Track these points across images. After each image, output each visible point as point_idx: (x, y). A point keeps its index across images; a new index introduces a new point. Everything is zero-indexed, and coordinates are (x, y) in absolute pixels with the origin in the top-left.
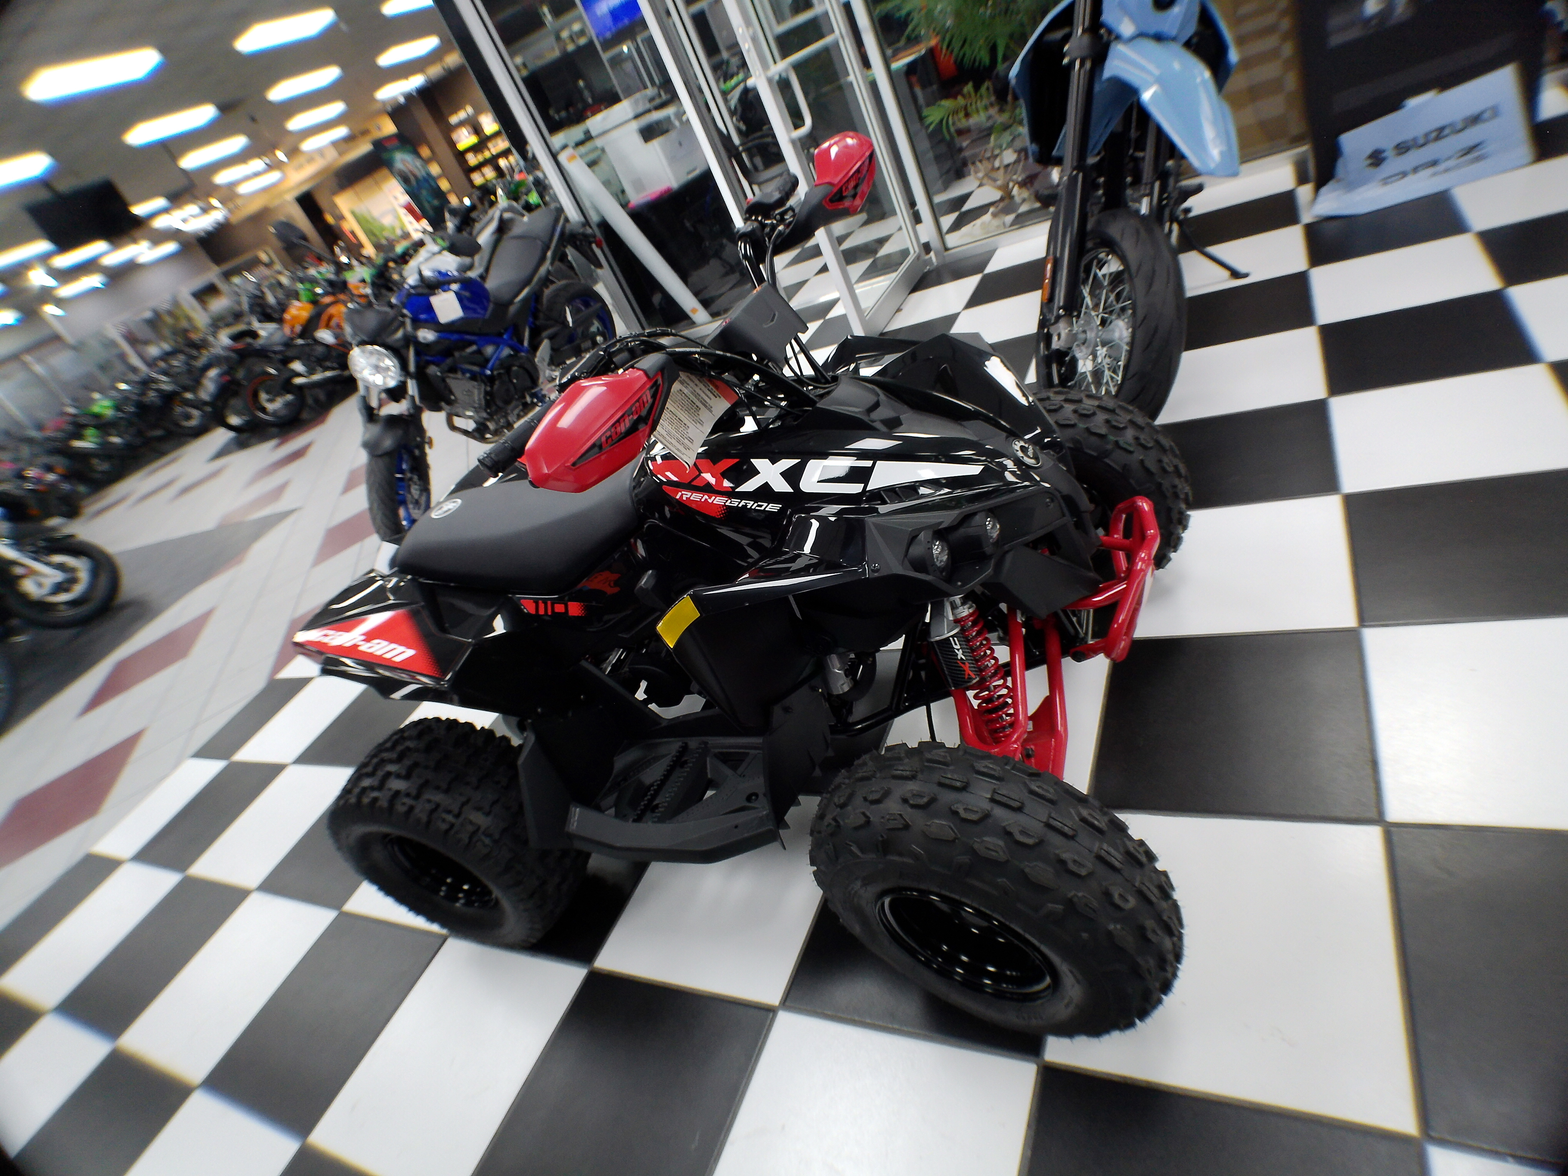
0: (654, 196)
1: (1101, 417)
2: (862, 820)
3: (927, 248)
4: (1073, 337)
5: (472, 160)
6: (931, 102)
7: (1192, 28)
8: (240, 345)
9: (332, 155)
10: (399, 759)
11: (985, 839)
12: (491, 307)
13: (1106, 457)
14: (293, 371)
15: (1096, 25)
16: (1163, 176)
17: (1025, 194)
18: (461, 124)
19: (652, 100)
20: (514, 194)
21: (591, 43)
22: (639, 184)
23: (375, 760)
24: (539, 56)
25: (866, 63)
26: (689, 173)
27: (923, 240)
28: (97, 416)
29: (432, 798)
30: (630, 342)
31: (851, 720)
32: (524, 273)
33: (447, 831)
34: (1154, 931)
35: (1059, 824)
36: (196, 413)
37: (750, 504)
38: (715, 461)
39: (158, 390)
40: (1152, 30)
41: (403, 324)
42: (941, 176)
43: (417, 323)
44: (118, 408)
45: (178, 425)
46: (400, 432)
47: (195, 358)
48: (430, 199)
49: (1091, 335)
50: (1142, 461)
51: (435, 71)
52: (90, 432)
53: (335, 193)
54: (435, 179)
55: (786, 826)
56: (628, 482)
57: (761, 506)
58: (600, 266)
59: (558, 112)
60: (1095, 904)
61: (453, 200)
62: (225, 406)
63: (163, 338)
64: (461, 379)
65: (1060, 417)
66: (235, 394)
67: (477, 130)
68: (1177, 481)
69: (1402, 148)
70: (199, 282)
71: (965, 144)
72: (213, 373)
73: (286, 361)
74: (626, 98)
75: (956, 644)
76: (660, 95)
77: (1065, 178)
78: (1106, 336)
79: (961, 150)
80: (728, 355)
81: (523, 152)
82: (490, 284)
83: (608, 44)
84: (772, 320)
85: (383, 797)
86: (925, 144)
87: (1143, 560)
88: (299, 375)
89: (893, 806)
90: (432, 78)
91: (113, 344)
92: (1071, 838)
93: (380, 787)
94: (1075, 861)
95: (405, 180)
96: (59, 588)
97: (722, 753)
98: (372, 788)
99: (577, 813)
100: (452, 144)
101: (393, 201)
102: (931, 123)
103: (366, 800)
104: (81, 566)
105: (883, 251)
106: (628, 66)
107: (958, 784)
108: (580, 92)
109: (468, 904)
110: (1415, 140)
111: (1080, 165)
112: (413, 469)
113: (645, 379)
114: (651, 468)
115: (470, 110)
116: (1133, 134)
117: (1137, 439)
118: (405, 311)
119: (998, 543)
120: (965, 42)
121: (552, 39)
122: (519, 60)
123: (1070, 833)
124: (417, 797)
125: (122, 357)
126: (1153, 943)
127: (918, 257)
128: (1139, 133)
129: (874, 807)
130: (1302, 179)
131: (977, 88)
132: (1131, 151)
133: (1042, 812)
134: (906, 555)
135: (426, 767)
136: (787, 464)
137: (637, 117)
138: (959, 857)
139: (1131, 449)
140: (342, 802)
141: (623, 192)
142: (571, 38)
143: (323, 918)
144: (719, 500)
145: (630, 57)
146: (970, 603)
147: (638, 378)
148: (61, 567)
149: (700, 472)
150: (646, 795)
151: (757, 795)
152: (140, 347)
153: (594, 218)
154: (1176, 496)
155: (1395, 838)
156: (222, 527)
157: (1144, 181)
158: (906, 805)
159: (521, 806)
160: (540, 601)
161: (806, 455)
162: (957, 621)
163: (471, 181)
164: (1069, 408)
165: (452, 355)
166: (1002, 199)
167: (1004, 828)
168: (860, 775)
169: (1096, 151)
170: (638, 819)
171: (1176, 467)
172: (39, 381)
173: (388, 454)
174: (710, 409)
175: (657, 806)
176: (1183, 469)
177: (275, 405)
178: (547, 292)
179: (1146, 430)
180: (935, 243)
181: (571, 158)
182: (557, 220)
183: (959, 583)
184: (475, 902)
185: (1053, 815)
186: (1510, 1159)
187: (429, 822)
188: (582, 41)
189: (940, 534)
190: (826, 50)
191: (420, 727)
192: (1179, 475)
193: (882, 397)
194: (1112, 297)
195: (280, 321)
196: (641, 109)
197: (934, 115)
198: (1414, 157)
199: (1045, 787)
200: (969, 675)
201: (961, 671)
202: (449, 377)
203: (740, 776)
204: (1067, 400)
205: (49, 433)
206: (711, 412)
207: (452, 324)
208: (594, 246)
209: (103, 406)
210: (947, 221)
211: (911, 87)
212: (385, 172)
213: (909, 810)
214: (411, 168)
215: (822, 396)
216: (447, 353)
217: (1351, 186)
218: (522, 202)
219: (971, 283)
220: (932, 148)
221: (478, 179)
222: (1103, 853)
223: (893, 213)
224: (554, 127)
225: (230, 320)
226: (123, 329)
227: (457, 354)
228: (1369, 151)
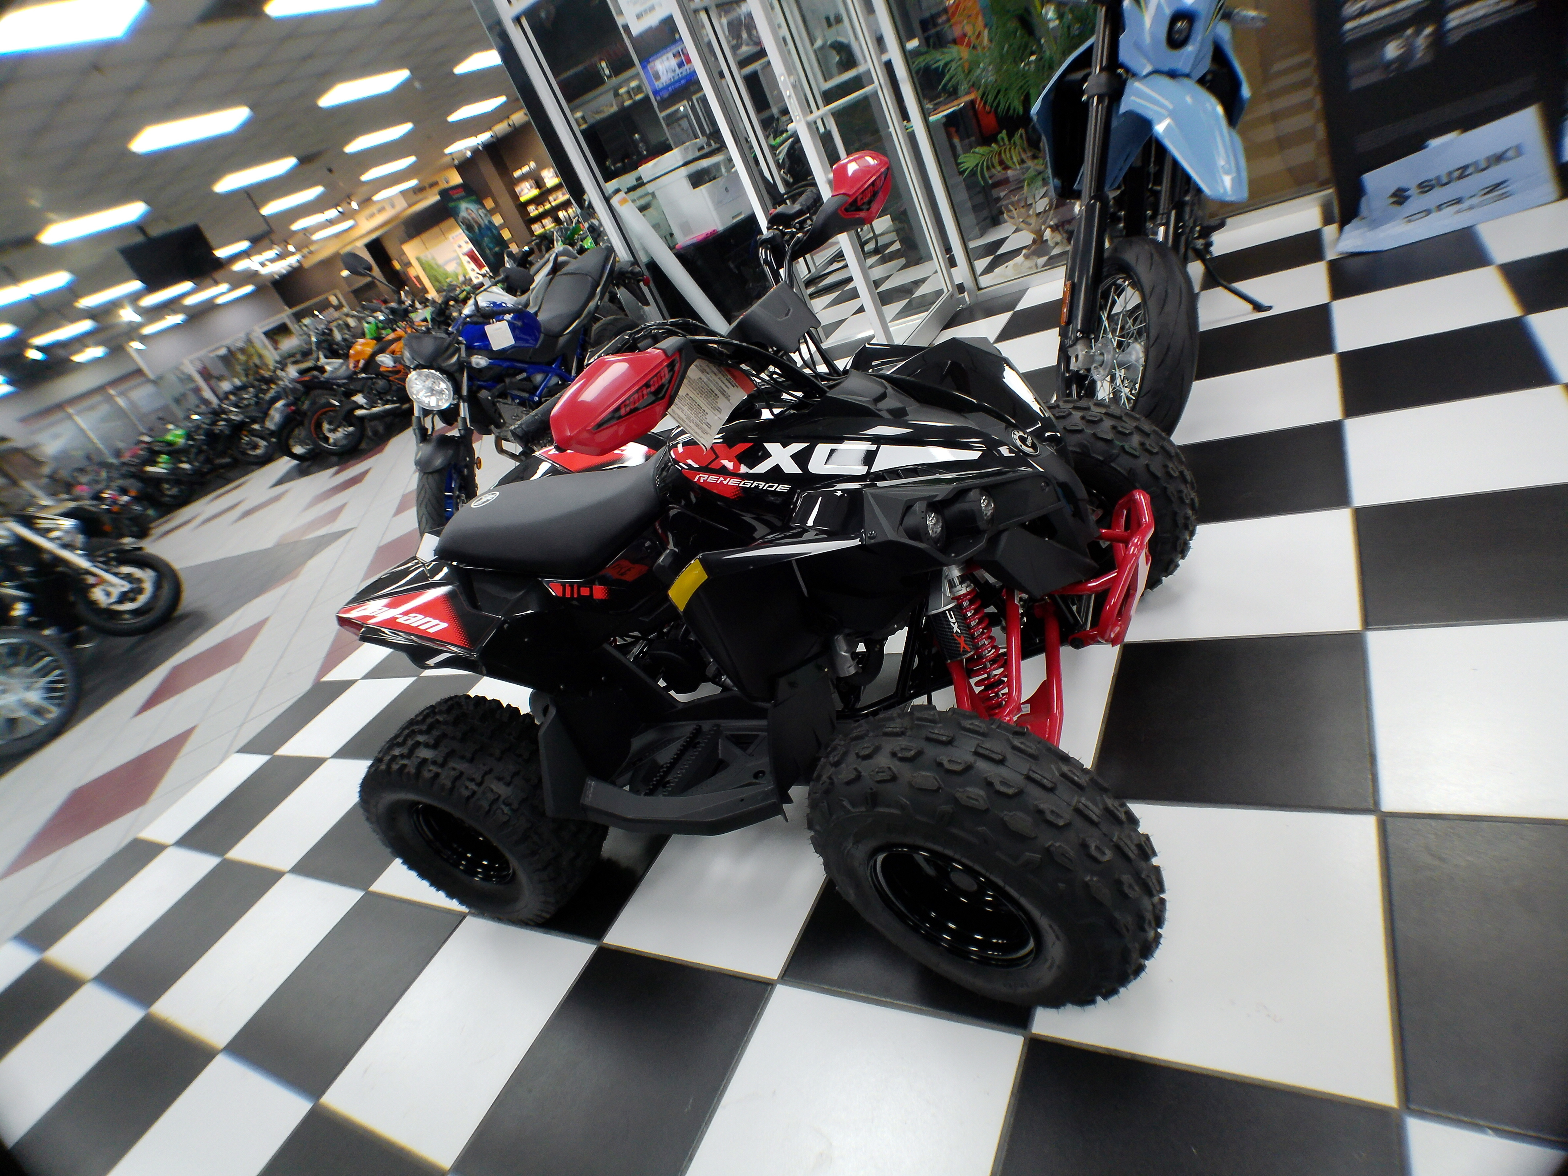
0: (701, 238)
1: (1108, 423)
2: (853, 776)
3: (961, 288)
4: (1090, 359)
5: (533, 211)
6: (968, 149)
7: (1206, 65)
8: (306, 378)
9: (401, 204)
10: (428, 731)
11: (968, 789)
12: (542, 336)
13: (1113, 461)
14: (355, 402)
15: (1113, 63)
16: (1179, 206)
17: (1058, 238)
18: (524, 178)
19: (701, 148)
20: (570, 241)
21: (647, 99)
22: (686, 227)
23: (407, 731)
24: (598, 112)
25: (905, 115)
26: (733, 218)
27: (957, 281)
28: (170, 444)
29: (456, 766)
30: (654, 329)
31: (858, 706)
32: (576, 307)
33: (469, 798)
34: (1130, 886)
35: (1039, 776)
36: (263, 443)
37: (762, 485)
38: (730, 446)
39: (228, 420)
40: (1166, 68)
41: (458, 350)
42: (978, 224)
43: (471, 350)
44: (189, 436)
45: (244, 453)
46: (450, 452)
47: (265, 392)
48: (491, 246)
49: (1107, 357)
50: (1147, 466)
51: (501, 128)
52: (164, 458)
53: (403, 242)
54: (498, 229)
55: (789, 800)
56: (652, 471)
57: (772, 487)
58: (647, 304)
59: (614, 164)
60: (1072, 853)
61: (514, 248)
62: (288, 437)
63: (235, 375)
64: (511, 405)
65: (1068, 423)
66: (301, 424)
67: (539, 183)
68: (1182, 487)
69: (1426, 187)
70: (272, 322)
71: (1002, 194)
72: (279, 404)
73: (349, 394)
74: (677, 147)
75: (952, 618)
76: (709, 145)
77: (1083, 207)
78: (1121, 357)
79: (998, 199)
80: (745, 344)
81: (580, 202)
82: (540, 318)
83: (665, 103)
84: (787, 315)
85: (411, 766)
86: (962, 195)
87: (1136, 545)
88: (361, 407)
89: (883, 760)
90: (499, 136)
91: (190, 378)
92: (1051, 790)
93: (409, 756)
94: (1052, 812)
95: (469, 227)
96: (124, 598)
97: (732, 735)
98: (402, 756)
99: (592, 784)
100: (515, 197)
101: (458, 249)
102: (967, 169)
103: (395, 767)
104: (147, 577)
105: (919, 292)
106: (684, 123)
107: (944, 738)
108: (635, 144)
109: (487, 878)
110: (1438, 178)
111: (1099, 194)
112: (461, 488)
113: (664, 357)
114: (674, 457)
115: (532, 164)
116: (1152, 168)
117: (1142, 444)
118: (460, 338)
119: (992, 520)
120: (999, 92)
121: (611, 94)
122: (579, 115)
123: (1049, 785)
124: (443, 765)
125: (197, 390)
126: (1130, 898)
127: (952, 296)
128: (1157, 168)
129: (866, 762)
130: (1328, 220)
131: (1010, 136)
132: (1150, 186)
133: (1024, 766)
134: (901, 524)
135: (453, 738)
136: (796, 447)
137: (685, 164)
138: (943, 807)
139: (1137, 454)
140: (373, 769)
141: (672, 235)
142: (628, 92)
143: (350, 897)
144: (733, 482)
145: (686, 116)
146: (969, 582)
147: (657, 355)
148: (128, 577)
149: (717, 457)
150: (659, 772)
151: (763, 772)
152: (213, 382)
153: (643, 259)
154: (1182, 501)
155: (1389, 827)
156: (278, 546)
157: (1161, 212)
158: (895, 759)
159: (540, 780)
160: (567, 585)
161: (814, 440)
162: (955, 598)
163: (532, 232)
164: (1077, 415)
165: (504, 381)
166: (1034, 241)
167: (986, 779)
168: (854, 735)
169: (1116, 185)
170: (651, 793)
171: (1181, 473)
172: (121, 413)
173: (438, 471)
174: (728, 398)
175: (668, 782)
176: (1188, 475)
177: (337, 436)
178: (596, 326)
179: (1152, 436)
180: (969, 283)
181: (623, 201)
182: (607, 259)
183: (953, 555)
184: (493, 876)
185: (1033, 768)
186: (1490, 1132)
187: (452, 789)
188: (639, 97)
189: (935, 506)
190: (865, 99)
191: (450, 703)
192: (1185, 481)
193: (890, 390)
194: (1130, 322)
195: (346, 356)
196: (690, 157)
197: (969, 161)
198: (1438, 195)
199: (1028, 743)
200: (964, 648)
201: (956, 643)
202: (498, 402)
203: (749, 755)
204: (1075, 408)
205: (127, 458)
206: (729, 400)
207: (503, 351)
208: (641, 284)
209: (176, 435)
210: (981, 264)
211: (950, 138)
212: (452, 221)
213: (898, 763)
214: (474, 215)
215: (831, 387)
216: (499, 379)
217: (1375, 224)
218: (577, 247)
219: (1003, 319)
220: (970, 198)
221: (537, 229)
222: (1081, 806)
223: (930, 258)
224: (609, 176)
225: (298, 357)
226: (199, 365)
227: (507, 380)
228: (1392, 191)
